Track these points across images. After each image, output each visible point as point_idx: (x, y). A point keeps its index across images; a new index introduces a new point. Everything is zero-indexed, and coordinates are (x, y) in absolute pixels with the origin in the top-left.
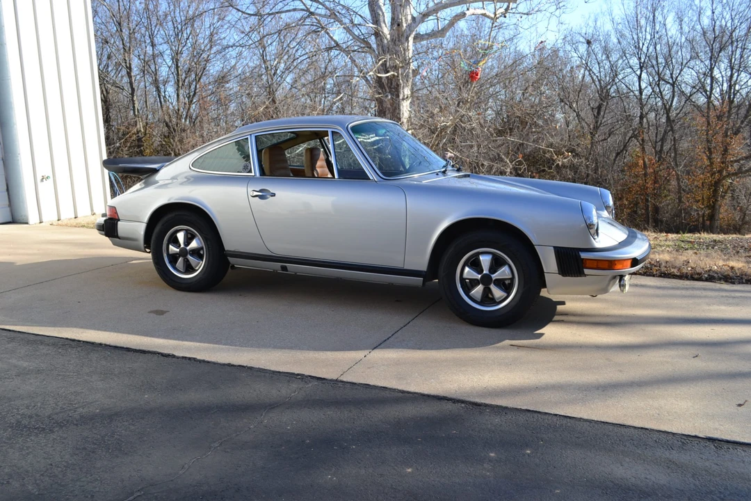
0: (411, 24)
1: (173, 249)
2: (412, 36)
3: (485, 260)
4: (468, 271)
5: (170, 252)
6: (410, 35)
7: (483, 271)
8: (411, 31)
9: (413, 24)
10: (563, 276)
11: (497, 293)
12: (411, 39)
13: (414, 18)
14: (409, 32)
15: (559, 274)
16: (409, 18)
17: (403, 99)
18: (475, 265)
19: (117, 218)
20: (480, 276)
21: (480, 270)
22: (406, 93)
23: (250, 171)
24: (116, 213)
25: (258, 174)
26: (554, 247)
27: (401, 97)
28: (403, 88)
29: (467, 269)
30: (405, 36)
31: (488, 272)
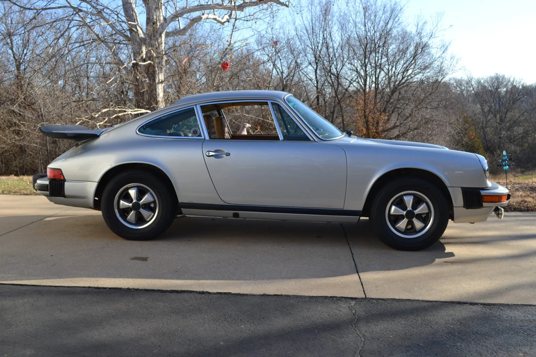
0: (163, 23)
1: (124, 203)
2: (164, 33)
3: (409, 201)
4: (395, 210)
5: (121, 207)
6: (163, 32)
7: (407, 208)
8: (164, 29)
9: (165, 24)
10: (467, 209)
11: (418, 224)
12: (163, 35)
13: (165, 19)
14: (162, 30)
15: (464, 207)
16: (162, 18)
17: (159, 83)
18: (400, 203)
19: (62, 178)
20: (405, 212)
21: (404, 207)
22: (160, 78)
23: (200, 135)
24: (62, 174)
25: (207, 138)
26: (462, 188)
27: (157, 81)
28: (158, 74)
29: (393, 208)
30: (159, 33)
31: (411, 209)
